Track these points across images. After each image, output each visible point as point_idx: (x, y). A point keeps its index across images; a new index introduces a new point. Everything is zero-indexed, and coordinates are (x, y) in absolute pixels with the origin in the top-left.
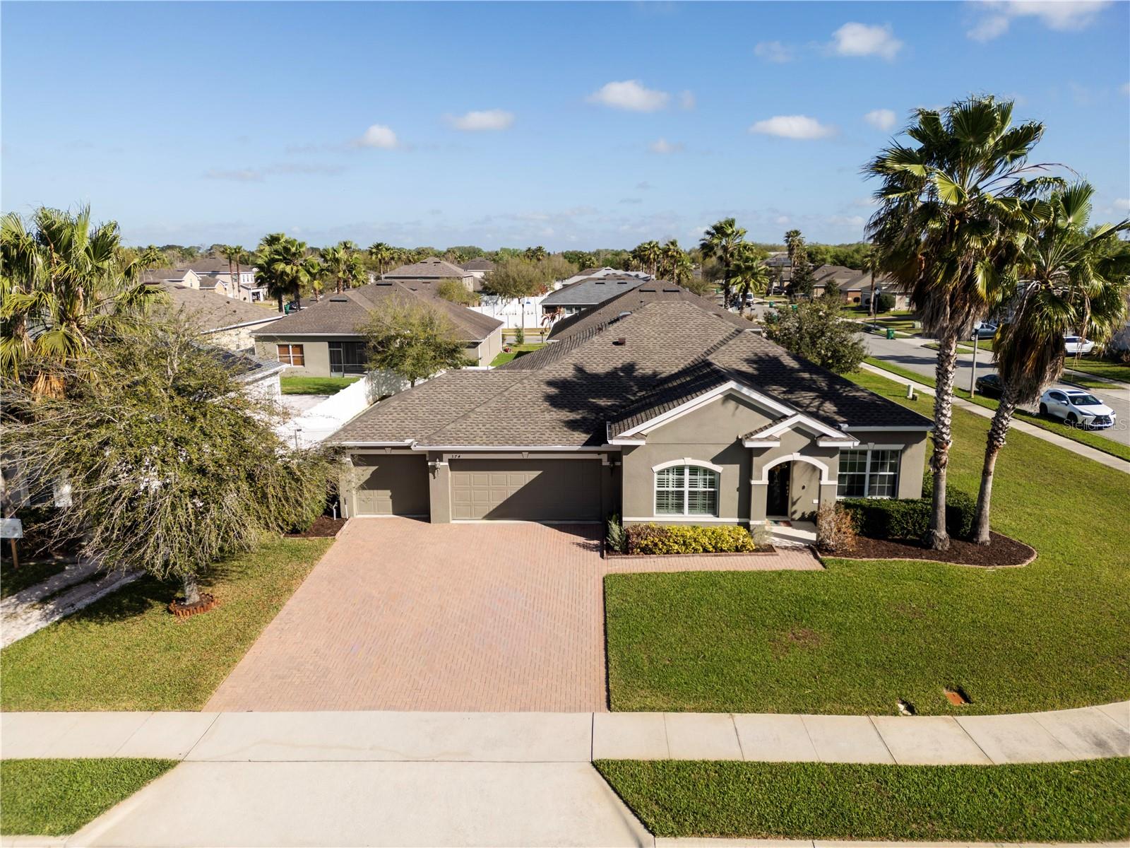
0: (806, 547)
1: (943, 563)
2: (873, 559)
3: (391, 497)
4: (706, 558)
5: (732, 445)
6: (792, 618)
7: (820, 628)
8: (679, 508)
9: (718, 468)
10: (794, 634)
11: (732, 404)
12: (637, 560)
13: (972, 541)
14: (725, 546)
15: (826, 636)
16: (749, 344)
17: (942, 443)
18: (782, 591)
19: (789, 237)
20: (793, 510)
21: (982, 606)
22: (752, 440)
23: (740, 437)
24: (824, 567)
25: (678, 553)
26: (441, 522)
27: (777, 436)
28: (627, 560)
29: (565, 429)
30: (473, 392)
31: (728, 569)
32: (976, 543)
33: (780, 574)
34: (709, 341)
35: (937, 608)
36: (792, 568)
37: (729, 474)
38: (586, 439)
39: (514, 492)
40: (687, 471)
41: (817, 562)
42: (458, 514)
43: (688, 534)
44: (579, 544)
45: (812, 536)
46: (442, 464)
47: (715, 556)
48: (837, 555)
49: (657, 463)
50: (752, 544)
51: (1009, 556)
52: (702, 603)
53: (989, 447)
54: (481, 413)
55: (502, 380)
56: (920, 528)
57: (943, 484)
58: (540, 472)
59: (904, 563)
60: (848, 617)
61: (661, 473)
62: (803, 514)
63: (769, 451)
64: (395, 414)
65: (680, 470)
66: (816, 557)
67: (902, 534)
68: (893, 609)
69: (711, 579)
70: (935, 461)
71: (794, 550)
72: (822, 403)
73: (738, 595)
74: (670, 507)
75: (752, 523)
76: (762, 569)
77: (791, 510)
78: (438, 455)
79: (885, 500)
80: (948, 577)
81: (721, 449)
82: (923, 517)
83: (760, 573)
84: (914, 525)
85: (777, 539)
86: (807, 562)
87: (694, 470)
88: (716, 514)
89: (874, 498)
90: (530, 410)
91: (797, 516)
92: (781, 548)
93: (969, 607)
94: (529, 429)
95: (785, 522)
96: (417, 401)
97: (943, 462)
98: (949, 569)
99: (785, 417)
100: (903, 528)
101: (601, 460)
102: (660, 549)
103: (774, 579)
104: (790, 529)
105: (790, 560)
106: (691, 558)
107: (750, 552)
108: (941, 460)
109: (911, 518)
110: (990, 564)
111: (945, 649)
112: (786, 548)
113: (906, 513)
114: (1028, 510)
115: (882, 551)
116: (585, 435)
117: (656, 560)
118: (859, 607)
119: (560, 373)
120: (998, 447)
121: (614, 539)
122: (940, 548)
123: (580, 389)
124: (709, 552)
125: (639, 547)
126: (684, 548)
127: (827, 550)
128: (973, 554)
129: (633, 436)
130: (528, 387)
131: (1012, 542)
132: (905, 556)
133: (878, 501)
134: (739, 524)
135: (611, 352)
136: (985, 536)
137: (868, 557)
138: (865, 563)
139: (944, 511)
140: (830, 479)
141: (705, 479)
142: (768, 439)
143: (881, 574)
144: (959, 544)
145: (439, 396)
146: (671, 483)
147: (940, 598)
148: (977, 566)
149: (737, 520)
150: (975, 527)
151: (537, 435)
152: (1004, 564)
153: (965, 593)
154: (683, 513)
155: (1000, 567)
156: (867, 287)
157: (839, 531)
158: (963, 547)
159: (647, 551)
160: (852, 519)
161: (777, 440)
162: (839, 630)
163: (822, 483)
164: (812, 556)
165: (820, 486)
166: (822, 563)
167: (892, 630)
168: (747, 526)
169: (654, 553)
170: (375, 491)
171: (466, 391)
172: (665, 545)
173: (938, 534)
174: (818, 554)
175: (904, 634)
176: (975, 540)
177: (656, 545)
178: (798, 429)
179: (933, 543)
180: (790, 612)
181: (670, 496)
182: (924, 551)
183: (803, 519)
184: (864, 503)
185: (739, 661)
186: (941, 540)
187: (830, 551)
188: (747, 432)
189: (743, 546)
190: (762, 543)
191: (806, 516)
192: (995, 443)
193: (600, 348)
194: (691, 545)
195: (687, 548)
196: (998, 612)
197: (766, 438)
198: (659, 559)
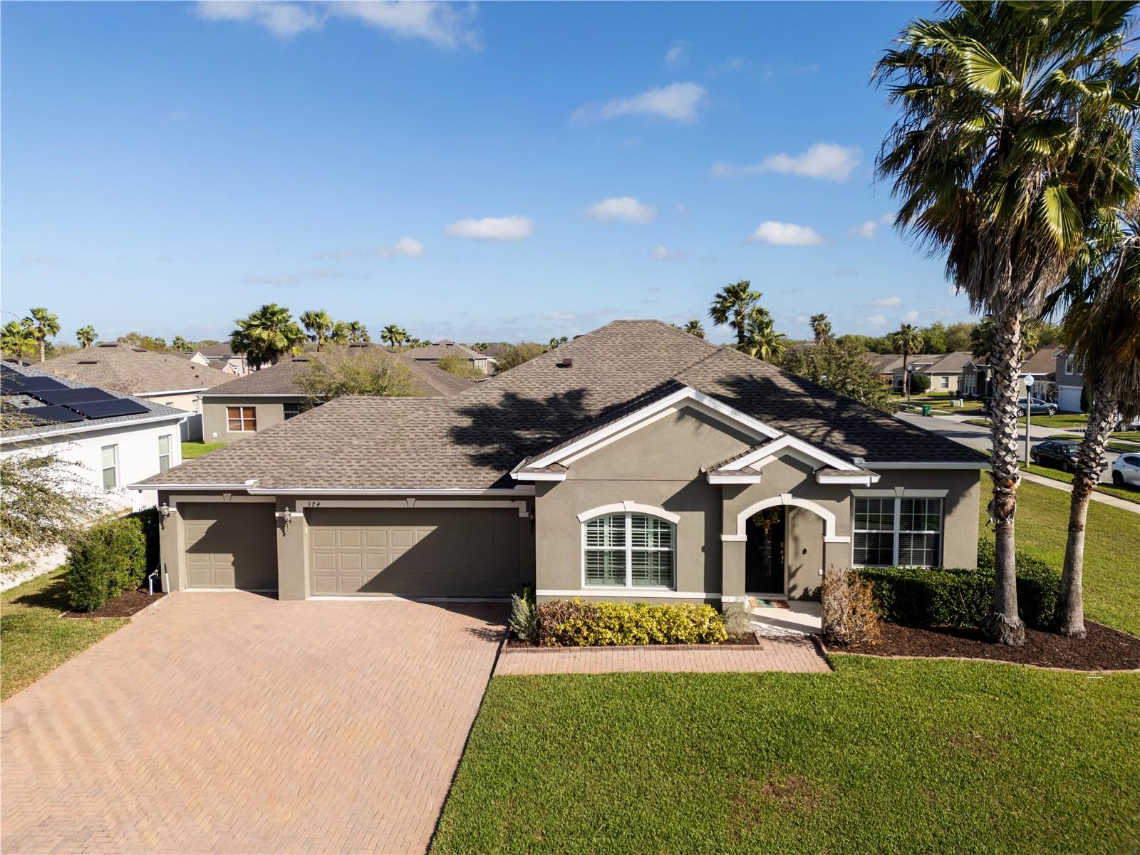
0: (806, 638)
1: (1019, 665)
2: (908, 658)
3: (234, 564)
4: (653, 653)
5: (693, 484)
6: (772, 755)
7: (818, 774)
8: (619, 576)
9: (673, 517)
10: (771, 784)
11: (690, 423)
12: (551, 654)
13: (1058, 632)
14: (682, 634)
15: (828, 791)
16: (731, 362)
17: (1007, 480)
18: (760, 706)
19: (814, 321)
20: (791, 585)
21: (1092, 738)
22: (720, 474)
23: (703, 471)
24: (832, 668)
25: (612, 644)
26: (293, 598)
27: (757, 467)
28: (535, 655)
29: (470, 467)
30: (361, 422)
31: (683, 669)
32: (1065, 635)
33: (760, 678)
34: (682, 363)
35: (1016, 741)
36: (781, 669)
37: (690, 525)
38: (496, 479)
39: (397, 556)
40: (629, 522)
41: (820, 660)
42: (318, 589)
43: (627, 615)
44: (474, 631)
45: (816, 622)
46: (293, 514)
47: (667, 649)
48: (852, 650)
49: (584, 509)
50: (723, 632)
51: (1118, 656)
52: (628, 725)
53: (1076, 488)
54: (360, 446)
55: (403, 408)
56: (979, 611)
57: (1011, 542)
58: (434, 528)
59: (957, 665)
60: (866, 755)
61: (591, 523)
62: (806, 590)
63: (746, 491)
64: (247, 450)
65: (619, 519)
66: (820, 653)
67: (952, 620)
68: (943, 741)
69: (653, 686)
70: (998, 509)
71: (787, 641)
72: (829, 432)
73: (689, 712)
74: (606, 575)
75: (724, 599)
76: (735, 669)
77: (788, 584)
78: (288, 502)
79: (923, 571)
80: (1029, 686)
81: (676, 489)
82: (982, 595)
83: (729, 677)
84: (969, 607)
85: (764, 626)
86: (806, 661)
87: (639, 519)
88: (671, 584)
89: (907, 567)
90: (428, 443)
91: (797, 594)
92: (769, 639)
93: (1070, 739)
94: (420, 467)
95: (779, 602)
96: (282, 434)
97: (1009, 507)
98: (1029, 675)
99: (769, 440)
100: (954, 612)
101: (517, 510)
102: (586, 638)
103: (751, 686)
104: (786, 611)
105: (782, 657)
106: (631, 652)
107: (721, 643)
108: (1005, 504)
109: (964, 595)
110: (1092, 668)
111: (1039, 819)
112: (777, 639)
113: (956, 589)
114: (1131, 591)
115: (923, 646)
116: (496, 474)
117: (578, 654)
118: (885, 736)
119: (480, 398)
120: (1090, 487)
121: (518, 623)
122: (1011, 642)
123: (502, 418)
124: (659, 643)
125: (554, 635)
126: (620, 636)
127: (836, 643)
128: (1063, 651)
129: (548, 467)
130: (433, 415)
131: (1117, 634)
132: (958, 653)
133: (914, 571)
134: (707, 601)
135: (552, 376)
136: (1077, 624)
137: (901, 653)
138: (895, 663)
139: (1015, 585)
140: (838, 533)
141: (656, 534)
142: (744, 471)
143: (921, 681)
144: (1040, 636)
145: (313, 427)
146: (606, 539)
147: (1020, 722)
148: (1072, 670)
149: (703, 595)
150: (1062, 610)
151: (429, 474)
152: (1112, 667)
153: (1059, 714)
154: (625, 584)
155: (1108, 672)
156: (900, 369)
157: (854, 613)
158: (1047, 642)
159: (566, 640)
160: (875, 596)
161: (755, 473)
162: (850, 779)
163: (827, 539)
164: (813, 651)
165: (824, 543)
166: (828, 661)
167: (942, 781)
168: (717, 605)
169: (577, 644)
170: (212, 555)
171: (351, 421)
172: (593, 631)
173: (1007, 620)
174: (824, 648)
175: (963, 788)
176: (1063, 630)
177: (578, 631)
178: (788, 458)
179: (1000, 633)
180: (769, 743)
181: (606, 558)
182: (987, 647)
183: (805, 597)
184: (892, 573)
185: (667, 838)
186: (1011, 629)
187: (841, 644)
188: (712, 463)
189: (710, 635)
190: (740, 631)
191: (811, 593)
192: (1086, 480)
193: (539, 370)
194: (631, 632)
195: (625, 637)
196: (1120, 749)
197: (740, 470)
198: (583, 654)
